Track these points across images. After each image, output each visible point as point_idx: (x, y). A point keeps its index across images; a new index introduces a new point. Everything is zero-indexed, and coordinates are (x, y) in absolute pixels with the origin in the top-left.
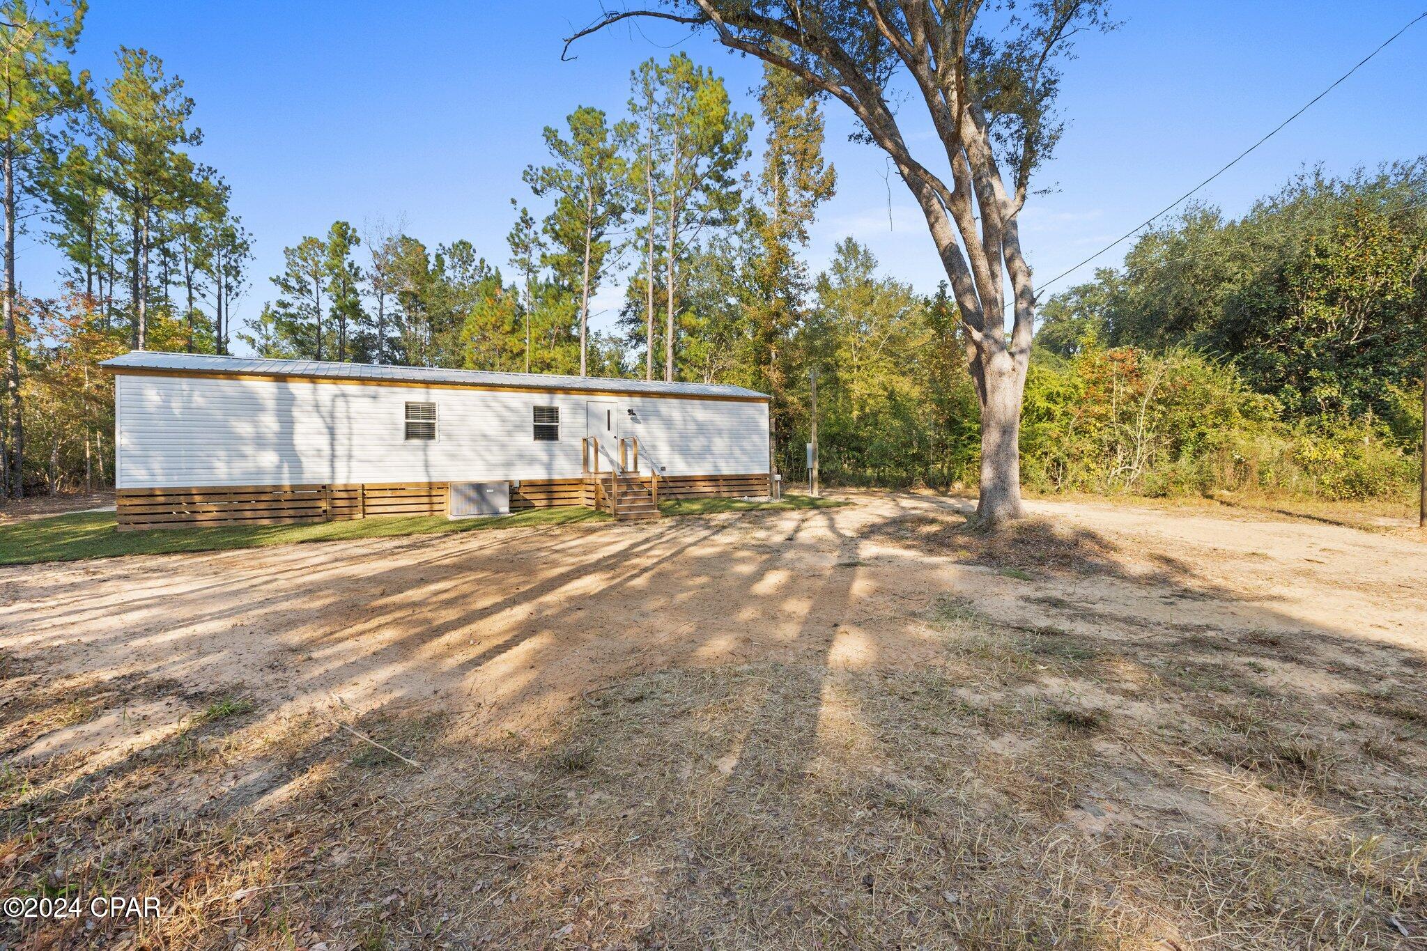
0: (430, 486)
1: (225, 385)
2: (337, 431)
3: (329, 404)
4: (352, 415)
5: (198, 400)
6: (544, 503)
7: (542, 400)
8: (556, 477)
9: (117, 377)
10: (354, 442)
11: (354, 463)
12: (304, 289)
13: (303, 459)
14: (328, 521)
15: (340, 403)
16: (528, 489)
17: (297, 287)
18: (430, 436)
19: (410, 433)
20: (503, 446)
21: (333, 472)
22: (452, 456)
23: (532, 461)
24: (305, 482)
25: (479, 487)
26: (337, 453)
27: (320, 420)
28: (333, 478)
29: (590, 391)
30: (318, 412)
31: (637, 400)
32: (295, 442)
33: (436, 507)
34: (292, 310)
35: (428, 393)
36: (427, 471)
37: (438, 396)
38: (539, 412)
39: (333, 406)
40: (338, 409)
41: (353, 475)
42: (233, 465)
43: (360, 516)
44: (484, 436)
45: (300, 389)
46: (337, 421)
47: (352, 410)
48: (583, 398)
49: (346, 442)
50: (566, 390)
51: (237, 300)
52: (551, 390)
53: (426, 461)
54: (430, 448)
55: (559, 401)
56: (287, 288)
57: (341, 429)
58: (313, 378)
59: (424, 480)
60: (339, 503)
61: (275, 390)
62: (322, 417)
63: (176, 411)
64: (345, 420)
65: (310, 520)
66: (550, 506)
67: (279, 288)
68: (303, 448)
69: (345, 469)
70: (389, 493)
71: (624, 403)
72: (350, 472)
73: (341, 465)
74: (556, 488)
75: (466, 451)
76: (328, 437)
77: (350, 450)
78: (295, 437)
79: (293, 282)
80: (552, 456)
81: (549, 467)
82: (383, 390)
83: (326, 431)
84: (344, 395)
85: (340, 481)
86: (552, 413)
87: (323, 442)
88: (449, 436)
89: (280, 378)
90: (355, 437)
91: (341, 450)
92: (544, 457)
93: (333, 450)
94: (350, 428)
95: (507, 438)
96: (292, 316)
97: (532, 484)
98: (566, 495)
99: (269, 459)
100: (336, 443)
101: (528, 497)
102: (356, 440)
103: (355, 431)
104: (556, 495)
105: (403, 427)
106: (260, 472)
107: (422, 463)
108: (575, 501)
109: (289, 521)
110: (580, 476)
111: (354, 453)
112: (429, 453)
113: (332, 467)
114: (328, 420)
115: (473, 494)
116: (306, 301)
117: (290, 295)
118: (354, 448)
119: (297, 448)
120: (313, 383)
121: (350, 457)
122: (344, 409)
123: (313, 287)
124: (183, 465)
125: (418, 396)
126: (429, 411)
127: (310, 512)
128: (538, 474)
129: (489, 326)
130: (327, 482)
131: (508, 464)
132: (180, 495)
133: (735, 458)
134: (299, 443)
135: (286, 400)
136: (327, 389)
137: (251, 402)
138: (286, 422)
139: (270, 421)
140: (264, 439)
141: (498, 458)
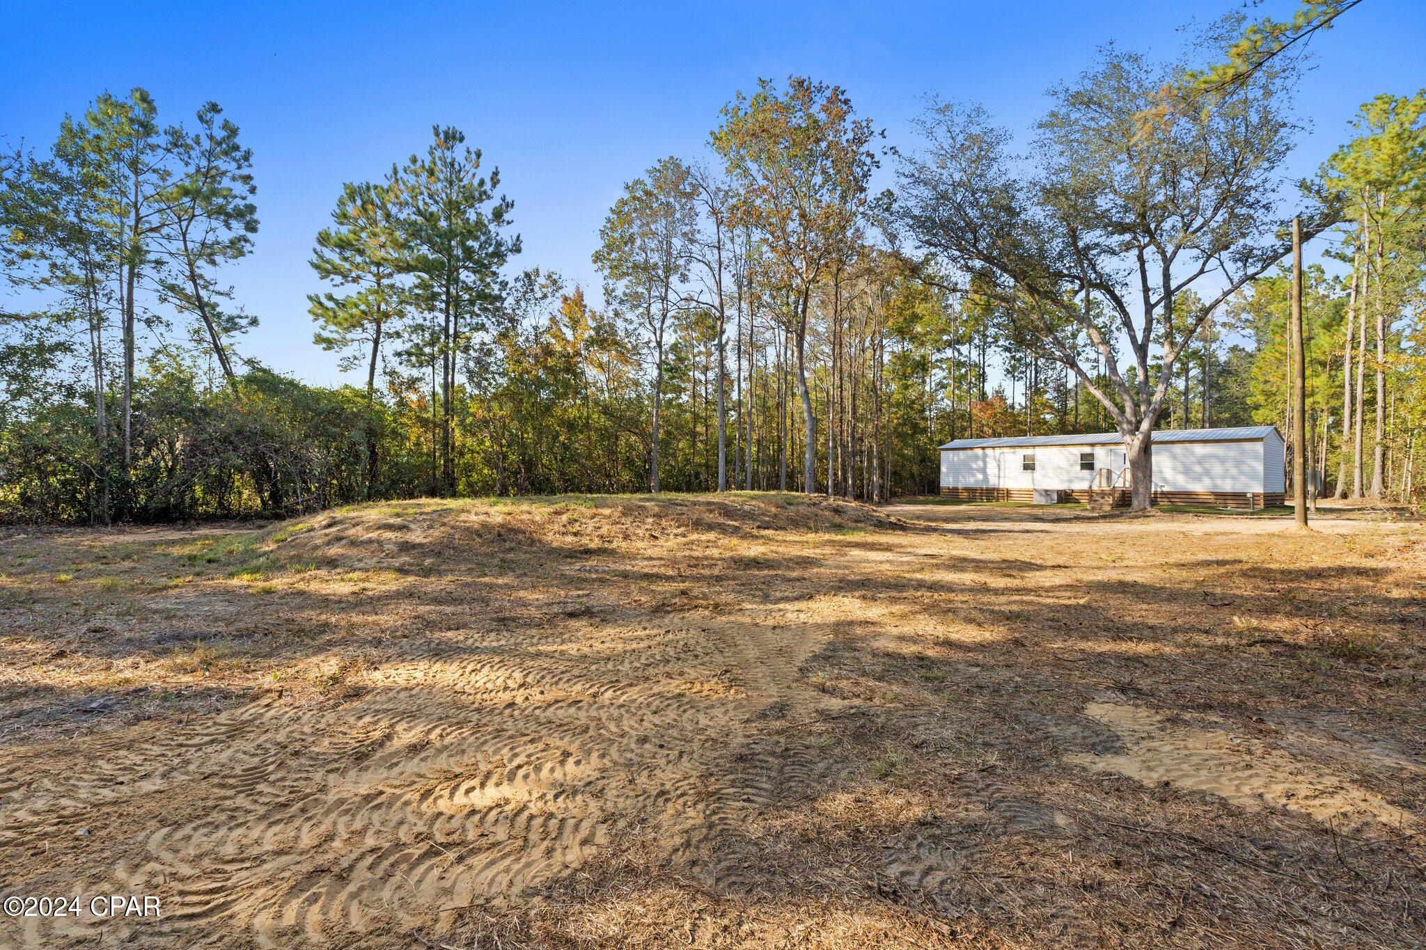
1: (969, 451)
2: (1001, 467)
3: (998, 456)
4: (1006, 460)
5: (961, 457)
7: (1087, 450)
8: (1094, 489)
9: (941, 452)
10: (1006, 471)
11: (1006, 480)
13: (990, 477)
14: (997, 501)
15: (1002, 456)
18: (1034, 469)
19: (1026, 467)
20: (1068, 472)
21: (999, 483)
23: (1082, 479)
24: (990, 486)
25: (1046, 492)
26: (1001, 475)
27: (995, 462)
28: (999, 485)
29: (1117, 444)
30: (995, 459)
32: (987, 471)
36: (1033, 483)
38: (1083, 456)
40: (1001, 458)
42: (971, 479)
43: (1006, 501)
44: (1060, 467)
45: (989, 451)
46: (1001, 462)
47: (1006, 458)
48: (1112, 447)
49: (1004, 471)
50: (1102, 444)
52: (1093, 445)
53: (1032, 479)
54: (1034, 474)
55: (1098, 450)
58: (993, 447)
59: (1029, 487)
60: (1000, 495)
61: (982, 452)
63: (956, 461)
64: (1004, 462)
68: (990, 473)
69: (1003, 482)
70: (1017, 492)
72: (1005, 483)
73: (1001, 480)
74: (1093, 494)
75: (1051, 475)
76: (998, 469)
77: (1005, 475)
78: (988, 469)
80: (1092, 478)
81: (1090, 483)
82: (1018, 450)
83: (997, 467)
84: (1004, 452)
85: (1001, 486)
86: (1092, 456)
87: (996, 471)
88: (1042, 469)
89: (984, 448)
90: (1006, 469)
92: (1088, 478)
93: (999, 474)
94: (1005, 466)
95: (1069, 468)
99: (980, 477)
100: (1000, 472)
103: (1007, 467)
104: (1094, 498)
105: (1023, 465)
106: (977, 481)
112: (1033, 476)
113: (999, 481)
114: (998, 462)
115: (1044, 494)
119: (988, 474)
120: (995, 449)
121: (1005, 477)
122: (1003, 458)
124: (957, 479)
125: (1029, 452)
126: (1033, 458)
130: (997, 486)
131: (1070, 481)
132: (956, 489)
133: (1233, 478)
134: (989, 471)
135: (985, 456)
136: (998, 451)
137: (976, 457)
138: (985, 463)
139: (980, 463)
140: (978, 470)
141: (1065, 477)
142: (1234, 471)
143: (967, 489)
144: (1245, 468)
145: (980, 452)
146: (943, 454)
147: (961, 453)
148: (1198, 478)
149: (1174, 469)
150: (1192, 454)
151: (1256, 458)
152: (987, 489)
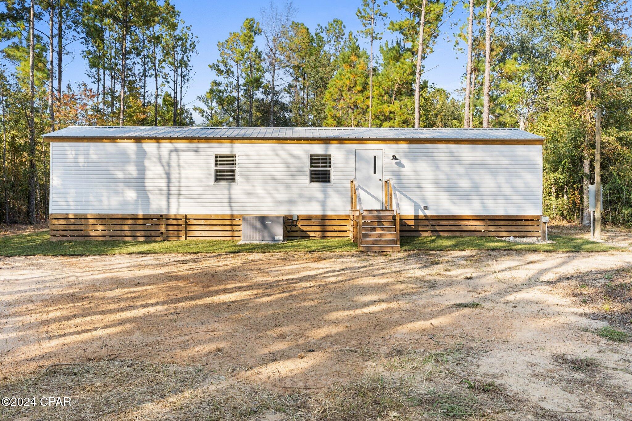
0: (232, 218)
1: (108, 146)
2: (172, 177)
3: (167, 157)
4: (182, 165)
5: (94, 157)
6: (319, 234)
7: (318, 149)
8: (329, 213)
9: (51, 143)
10: (182, 184)
11: (182, 200)
12: (229, 72)
13: (150, 196)
14: (165, 240)
15: (174, 156)
16: (305, 223)
17: (225, 70)
18: (232, 179)
19: (218, 178)
20: (288, 187)
21: (169, 206)
22: (249, 194)
23: (310, 199)
24: (151, 212)
25: (263, 219)
26: (172, 192)
27: (161, 169)
28: (168, 209)
29: (361, 140)
30: (161, 163)
31: (404, 146)
32: (146, 184)
33: (236, 234)
34: (222, 88)
35: (232, 147)
36: (230, 206)
37: (239, 149)
38: (314, 159)
39: (170, 159)
40: (172, 161)
41: (181, 208)
42: (111, 200)
43: (184, 238)
44: (274, 179)
45: (150, 147)
46: (172, 169)
47: (181, 161)
48: (355, 146)
49: (177, 184)
50: (341, 140)
51: (187, 84)
52: (326, 141)
53: (230, 198)
54: (232, 189)
55: (334, 150)
56: (220, 71)
57: (174, 175)
58: (157, 139)
59: (227, 212)
60: (171, 228)
61: (135, 149)
62: (163, 166)
63: (81, 164)
64: (177, 169)
65: (153, 239)
66: (324, 237)
67: (215, 72)
68: (150, 188)
69: (176, 204)
70: (202, 222)
71: (390, 149)
72: (179, 206)
73: (173, 200)
74: (328, 222)
75: (260, 191)
76: (166, 180)
77: (179, 190)
78: (146, 180)
79: (222, 67)
80: (326, 195)
81: (323, 204)
82: (202, 146)
83: (165, 176)
84: (176, 150)
85: (173, 212)
86: (326, 159)
87: (163, 184)
88: (247, 179)
89: (138, 140)
90: (183, 181)
91: (174, 190)
92: (320, 195)
93: (169, 190)
94: (180, 174)
95: (291, 181)
96: (220, 91)
97: (309, 218)
98: (336, 228)
99: (131, 195)
100: (171, 185)
101: (304, 228)
102: (184, 182)
103: (183, 176)
104: (329, 228)
105: (213, 173)
106: (125, 203)
107: (226, 200)
108: (344, 234)
109: (141, 239)
110: (348, 213)
111: (182, 192)
112: (232, 192)
113: (168, 202)
114: (167, 168)
115: (258, 225)
116: (231, 80)
117: (222, 77)
118: (182, 189)
119: (147, 188)
120: (158, 142)
121: (179, 194)
122: (176, 161)
123: (234, 69)
124: (83, 200)
125: (224, 149)
126: (231, 160)
127: (153, 233)
128: (315, 210)
129: (345, 88)
130: (165, 212)
131: (291, 202)
132: (82, 219)
133: (506, 198)
134: (149, 184)
135: (142, 155)
136: (166, 146)
137: (124, 158)
138: (142, 170)
139: (132, 170)
140: (127, 182)
141: (282, 195)
142: (507, 190)
143: (102, 219)
144: (519, 184)
145: (131, 146)
146: (55, 148)
147: (92, 146)
148: (466, 197)
149: (437, 183)
150: (459, 162)
151: (531, 168)
152: (147, 218)
